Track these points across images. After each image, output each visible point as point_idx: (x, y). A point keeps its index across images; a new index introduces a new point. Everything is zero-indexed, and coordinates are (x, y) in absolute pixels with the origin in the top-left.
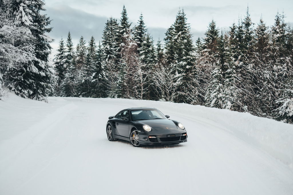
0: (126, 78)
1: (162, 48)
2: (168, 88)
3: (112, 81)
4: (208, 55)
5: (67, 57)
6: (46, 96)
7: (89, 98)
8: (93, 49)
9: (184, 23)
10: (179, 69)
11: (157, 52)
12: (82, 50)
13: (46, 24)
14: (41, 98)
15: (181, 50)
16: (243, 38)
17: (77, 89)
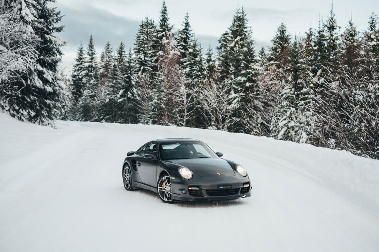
0: (164, 97)
1: (213, 59)
2: (220, 113)
3: (145, 102)
4: (275, 69)
5: (87, 68)
6: (53, 119)
7: (114, 124)
8: (123, 59)
9: (244, 25)
10: (236, 87)
11: (207, 63)
12: (108, 60)
13: (55, 21)
14: (47, 122)
15: (238, 61)
16: (324, 46)
17: (99, 111)
